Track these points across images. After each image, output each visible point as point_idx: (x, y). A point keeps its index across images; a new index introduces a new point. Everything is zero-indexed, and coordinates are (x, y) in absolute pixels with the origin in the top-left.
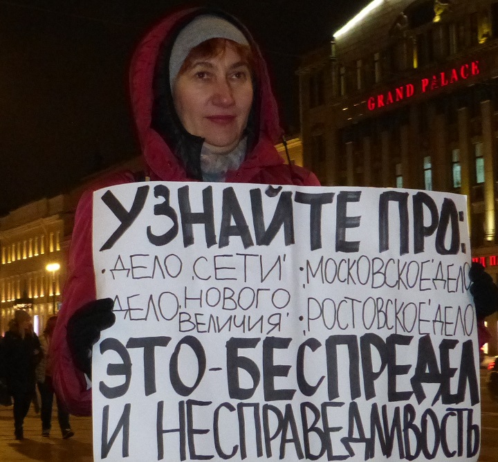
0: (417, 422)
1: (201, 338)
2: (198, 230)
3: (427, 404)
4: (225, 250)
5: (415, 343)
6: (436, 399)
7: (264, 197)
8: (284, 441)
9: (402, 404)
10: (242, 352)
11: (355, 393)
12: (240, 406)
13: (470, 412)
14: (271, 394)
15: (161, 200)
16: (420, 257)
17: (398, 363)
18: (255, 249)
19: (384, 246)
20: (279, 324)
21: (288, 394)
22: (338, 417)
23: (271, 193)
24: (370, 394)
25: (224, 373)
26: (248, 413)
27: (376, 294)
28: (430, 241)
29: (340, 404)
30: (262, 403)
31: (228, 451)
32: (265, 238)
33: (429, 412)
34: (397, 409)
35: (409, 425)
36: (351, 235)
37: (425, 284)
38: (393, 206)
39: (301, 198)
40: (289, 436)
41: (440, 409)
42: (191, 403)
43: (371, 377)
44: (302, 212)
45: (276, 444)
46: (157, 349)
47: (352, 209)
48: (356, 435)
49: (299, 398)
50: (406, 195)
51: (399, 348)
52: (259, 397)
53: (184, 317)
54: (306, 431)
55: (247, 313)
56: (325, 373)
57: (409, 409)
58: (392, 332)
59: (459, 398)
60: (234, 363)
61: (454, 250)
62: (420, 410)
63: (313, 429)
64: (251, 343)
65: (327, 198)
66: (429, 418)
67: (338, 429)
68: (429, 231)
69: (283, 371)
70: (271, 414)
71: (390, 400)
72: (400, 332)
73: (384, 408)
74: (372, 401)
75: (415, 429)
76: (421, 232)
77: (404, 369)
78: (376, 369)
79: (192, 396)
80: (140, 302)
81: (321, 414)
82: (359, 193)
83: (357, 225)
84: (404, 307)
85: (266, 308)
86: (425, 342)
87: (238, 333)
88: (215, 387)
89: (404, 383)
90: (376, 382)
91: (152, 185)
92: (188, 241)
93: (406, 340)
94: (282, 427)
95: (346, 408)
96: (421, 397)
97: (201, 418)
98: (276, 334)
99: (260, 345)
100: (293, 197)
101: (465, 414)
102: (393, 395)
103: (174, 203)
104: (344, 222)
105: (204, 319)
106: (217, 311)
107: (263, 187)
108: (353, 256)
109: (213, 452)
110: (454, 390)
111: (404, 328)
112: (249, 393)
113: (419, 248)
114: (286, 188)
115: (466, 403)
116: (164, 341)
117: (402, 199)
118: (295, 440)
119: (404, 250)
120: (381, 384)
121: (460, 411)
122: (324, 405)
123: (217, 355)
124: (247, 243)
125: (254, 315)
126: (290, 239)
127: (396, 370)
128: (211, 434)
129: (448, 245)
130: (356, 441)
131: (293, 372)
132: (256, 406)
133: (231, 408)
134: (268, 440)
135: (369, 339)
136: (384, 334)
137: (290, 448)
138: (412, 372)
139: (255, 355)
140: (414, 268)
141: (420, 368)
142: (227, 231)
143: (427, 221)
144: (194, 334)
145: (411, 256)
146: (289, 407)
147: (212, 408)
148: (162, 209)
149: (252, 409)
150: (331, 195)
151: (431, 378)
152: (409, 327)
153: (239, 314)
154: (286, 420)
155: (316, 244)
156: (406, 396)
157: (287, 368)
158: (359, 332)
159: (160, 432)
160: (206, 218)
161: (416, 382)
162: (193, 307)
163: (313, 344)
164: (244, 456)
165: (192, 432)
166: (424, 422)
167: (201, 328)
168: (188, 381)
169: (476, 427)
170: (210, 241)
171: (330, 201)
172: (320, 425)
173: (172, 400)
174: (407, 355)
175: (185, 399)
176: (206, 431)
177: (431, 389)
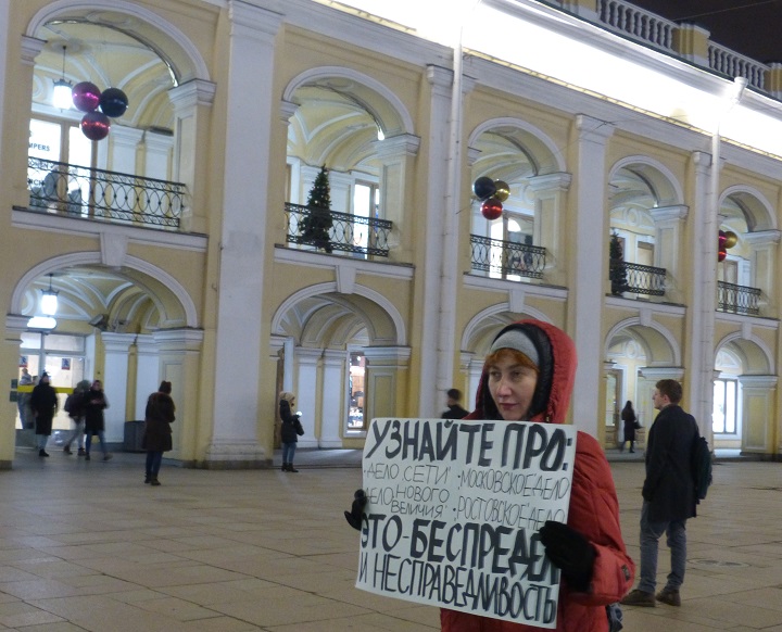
0: (509, 590)
1: (402, 517)
2: (411, 448)
3: (516, 578)
4: (422, 462)
5: (514, 534)
6: (523, 576)
7: (443, 428)
8: (433, 588)
9: (500, 576)
10: (421, 528)
11: (473, 564)
12: (415, 562)
13: (549, 589)
14: (432, 557)
15: (395, 430)
16: (526, 472)
17: (502, 546)
18: (436, 462)
19: (504, 463)
20: (440, 513)
21: (439, 559)
22: (463, 577)
23: (447, 425)
24: (481, 566)
25: (410, 540)
26: (418, 566)
27: (494, 496)
28: (536, 460)
29: (465, 570)
30: (426, 562)
31: (404, 589)
32: (441, 456)
33: (517, 584)
34: (497, 579)
35: (503, 591)
36: (488, 454)
37: (527, 492)
38: (514, 434)
39: (464, 428)
40: (436, 586)
41: (525, 584)
42: (390, 556)
43: (483, 554)
44: (463, 437)
45: (428, 589)
46: (380, 522)
47: (490, 436)
48: (470, 592)
49: (446, 562)
50: (524, 426)
51: (503, 536)
52: (424, 558)
53: (395, 503)
54: (445, 584)
55: (425, 503)
56: (461, 548)
57: (504, 580)
58: (500, 524)
59: (540, 578)
60: (417, 534)
61: (554, 468)
62: (511, 581)
63: (450, 583)
64: (425, 523)
65: (476, 428)
66: (517, 588)
67: (461, 586)
68: (536, 453)
69: (439, 543)
70: (429, 569)
71: (493, 572)
72: (506, 525)
73: (488, 576)
74: (482, 570)
75: (506, 594)
76: (531, 453)
77: (504, 552)
78: (487, 548)
79: (391, 552)
80: (376, 493)
81: (455, 575)
82: (492, 425)
83: (490, 448)
84: (511, 507)
85: (435, 502)
86: (521, 534)
87: (420, 516)
88: (403, 549)
89: (503, 561)
90: (486, 558)
91: (393, 420)
92: (405, 456)
93: (508, 531)
94: (433, 579)
95: (467, 572)
96: (513, 573)
97: (394, 566)
98: (439, 519)
99: (430, 524)
100: (458, 428)
101: (544, 591)
102: (496, 569)
103: (402, 433)
104: (486, 445)
105: (404, 506)
106: (411, 501)
107: (444, 421)
108: (485, 469)
109: (397, 588)
110: (537, 571)
111: (508, 523)
112: (420, 555)
113: (526, 465)
114: (456, 421)
115: (546, 582)
116: (382, 517)
117: (520, 429)
118: (438, 589)
119: (516, 466)
120: (488, 559)
121: (540, 587)
122: (459, 568)
123: (408, 530)
124: (432, 459)
125: (429, 505)
126: (454, 457)
127: (499, 552)
128: (397, 576)
129: (550, 463)
130: (469, 596)
131: (444, 545)
132: (422, 563)
133: (410, 563)
134: (425, 585)
135: (487, 527)
136: (495, 525)
137: (436, 592)
138: (509, 555)
139: (426, 530)
140: (521, 479)
141: (515, 552)
142: (424, 450)
143: (537, 445)
144: (398, 514)
145: (520, 470)
146: (439, 566)
147: (400, 561)
148: (396, 436)
149: (420, 565)
150: (479, 426)
151: (521, 561)
152: (512, 521)
153: (422, 503)
154: (436, 575)
155: (469, 460)
156: (503, 570)
157: (442, 541)
158: (481, 522)
159: (376, 571)
160: (414, 442)
161: (511, 561)
162: (400, 498)
163: (458, 527)
164: (411, 593)
165: (388, 573)
166: (513, 591)
167: (403, 511)
168: (390, 541)
169: (551, 601)
170: (415, 457)
171: (478, 431)
172: (454, 582)
173: (382, 552)
174: (508, 542)
175: (387, 553)
176: (394, 575)
177: (521, 568)
